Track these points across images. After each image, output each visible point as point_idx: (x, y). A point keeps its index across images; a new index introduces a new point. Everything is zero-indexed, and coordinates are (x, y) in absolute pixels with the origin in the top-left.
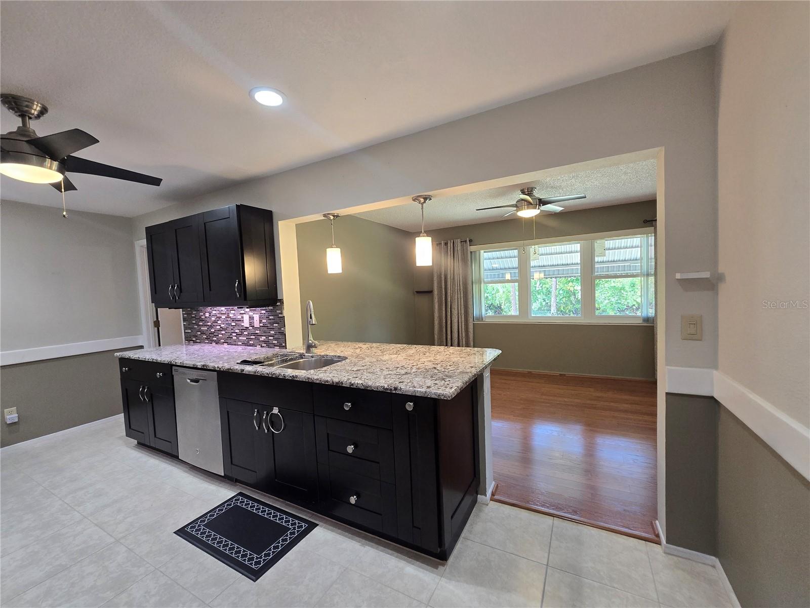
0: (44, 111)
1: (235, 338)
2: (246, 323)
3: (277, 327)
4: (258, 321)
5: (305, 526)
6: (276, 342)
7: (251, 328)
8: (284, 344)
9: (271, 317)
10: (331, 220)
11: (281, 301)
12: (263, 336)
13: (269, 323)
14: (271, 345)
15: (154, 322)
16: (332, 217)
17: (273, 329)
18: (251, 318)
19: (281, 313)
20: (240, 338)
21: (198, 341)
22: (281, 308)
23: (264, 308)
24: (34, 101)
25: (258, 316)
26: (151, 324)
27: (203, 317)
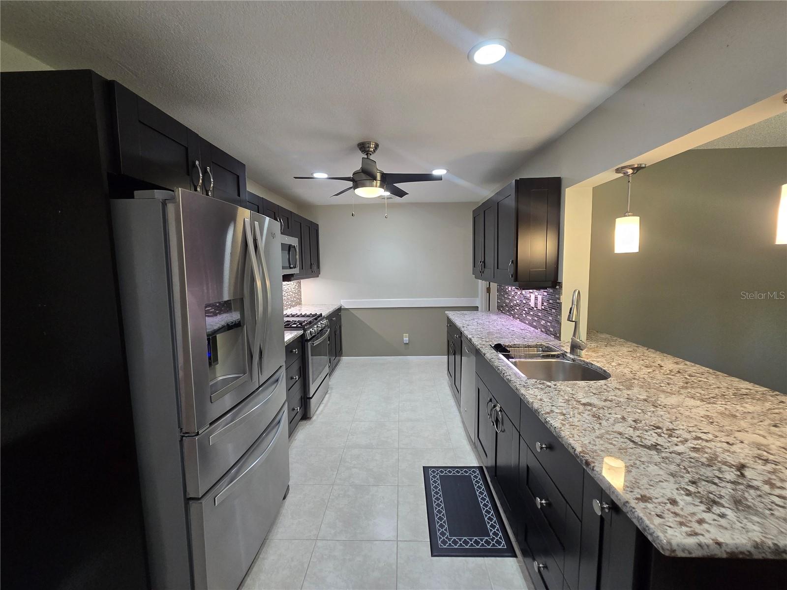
0: (377, 146)
1: (524, 316)
2: (532, 304)
3: (554, 313)
4: (541, 303)
5: (504, 546)
6: (552, 330)
7: (535, 309)
8: (558, 335)
9: (551, 301)
10: (628, 175)
11: (560, 284)
12: (543, 320)
13: (549, 307)
14: (549, 332)
15: (487, 288)
16: (630, 171)
17: (552, 314)
18: (536, 298)
19: (559, 299)
20: (528, 317)
21: (503, 311)
22: (560, 293)
23: (546, 290)
24: (371, 142)
25: (541, 297)
26: (485, 290)
27: (507, 290)
